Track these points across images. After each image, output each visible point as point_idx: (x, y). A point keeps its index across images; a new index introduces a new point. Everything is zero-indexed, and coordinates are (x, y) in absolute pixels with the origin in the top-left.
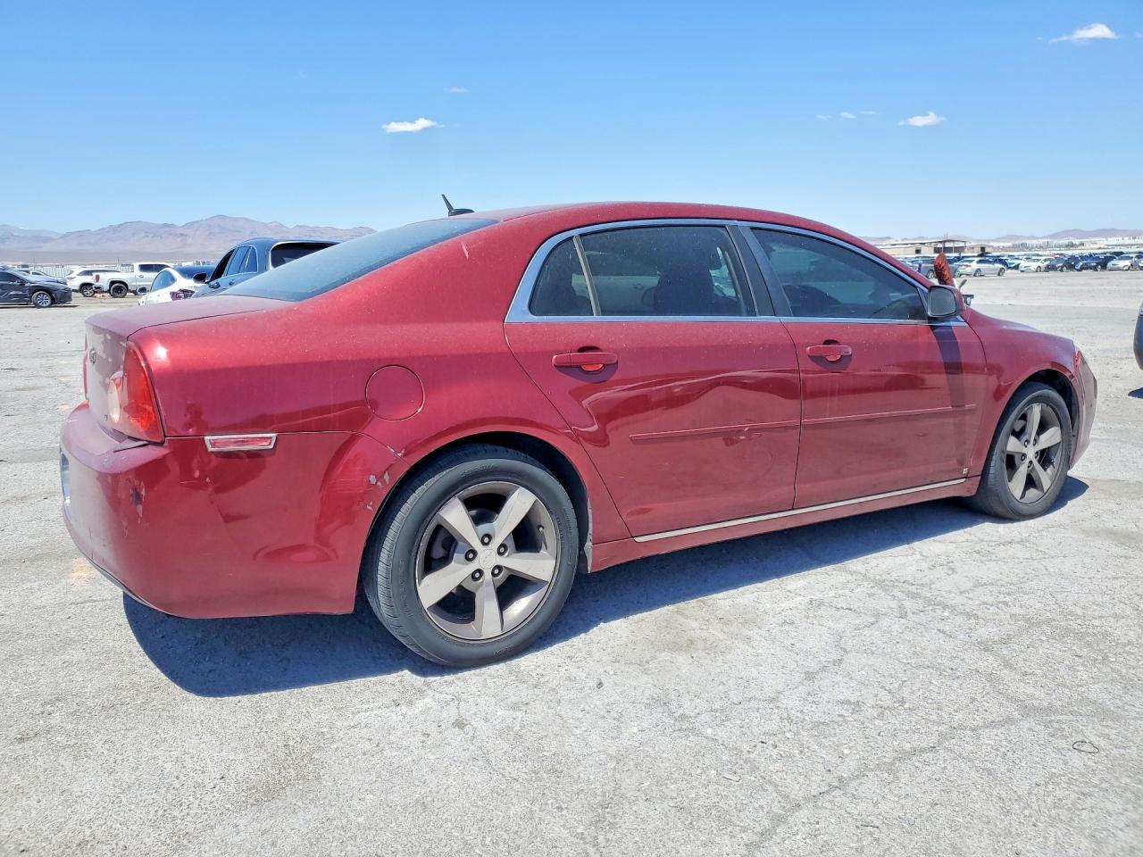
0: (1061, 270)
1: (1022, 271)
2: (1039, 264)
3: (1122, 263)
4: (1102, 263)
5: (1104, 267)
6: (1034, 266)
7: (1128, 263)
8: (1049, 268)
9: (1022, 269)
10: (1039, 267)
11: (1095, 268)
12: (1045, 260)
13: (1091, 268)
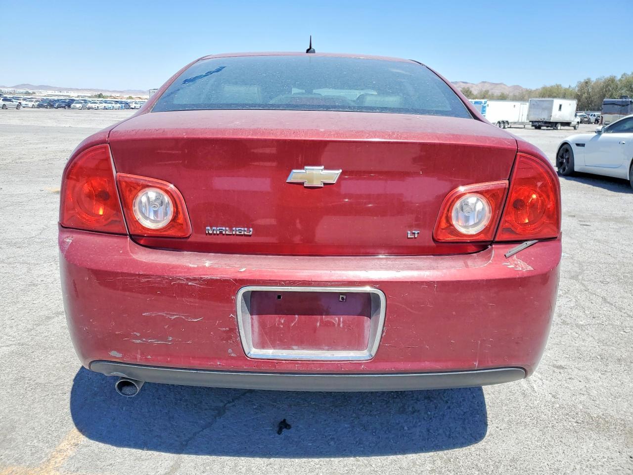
0: (46, 108)
1: (24, 107)
2: (33, 103)
3: (78, 106)
4: (68, 104)
5: (69, 107)
6: (30, 104)
7: (80, 105)
8: (40, 106)
9: (24, 106)
10: (33, 105)
11: (64, 107)
12: (36, 101)
13: (63, 107)
